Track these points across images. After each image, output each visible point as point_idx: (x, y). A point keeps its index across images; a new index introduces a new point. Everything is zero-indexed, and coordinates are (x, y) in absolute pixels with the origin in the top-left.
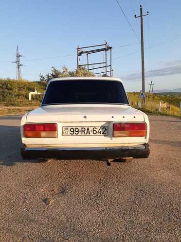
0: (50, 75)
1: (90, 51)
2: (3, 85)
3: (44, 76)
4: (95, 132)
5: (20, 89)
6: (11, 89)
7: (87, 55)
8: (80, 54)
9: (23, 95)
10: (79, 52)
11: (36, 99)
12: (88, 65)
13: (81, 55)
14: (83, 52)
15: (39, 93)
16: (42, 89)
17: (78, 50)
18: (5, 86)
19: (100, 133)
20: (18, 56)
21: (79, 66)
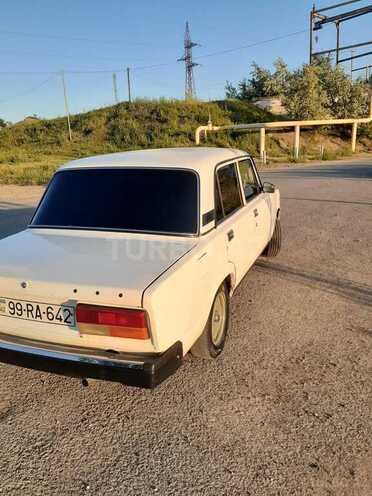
0: (248, 83)
1: (343, 16)
2: (152, 113)
3: (236, 86)
4: (50, 316)
5: (182, 119)
6: (165, 121)
7: (338, 24)
8: (318, 26)
9: (185, 133)
10: (317, 20)
11: (210, 140)
12: (338, 50)
13: (320, 28)
14: (325, 21)
15: (216, 128)
16: (225, 116)
17: (312, 17)
18: (154, 116)
19: (61, 319)
20: (189, 46)
21: (314, 56)
